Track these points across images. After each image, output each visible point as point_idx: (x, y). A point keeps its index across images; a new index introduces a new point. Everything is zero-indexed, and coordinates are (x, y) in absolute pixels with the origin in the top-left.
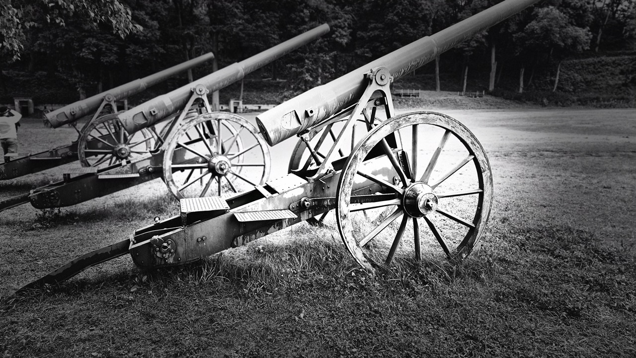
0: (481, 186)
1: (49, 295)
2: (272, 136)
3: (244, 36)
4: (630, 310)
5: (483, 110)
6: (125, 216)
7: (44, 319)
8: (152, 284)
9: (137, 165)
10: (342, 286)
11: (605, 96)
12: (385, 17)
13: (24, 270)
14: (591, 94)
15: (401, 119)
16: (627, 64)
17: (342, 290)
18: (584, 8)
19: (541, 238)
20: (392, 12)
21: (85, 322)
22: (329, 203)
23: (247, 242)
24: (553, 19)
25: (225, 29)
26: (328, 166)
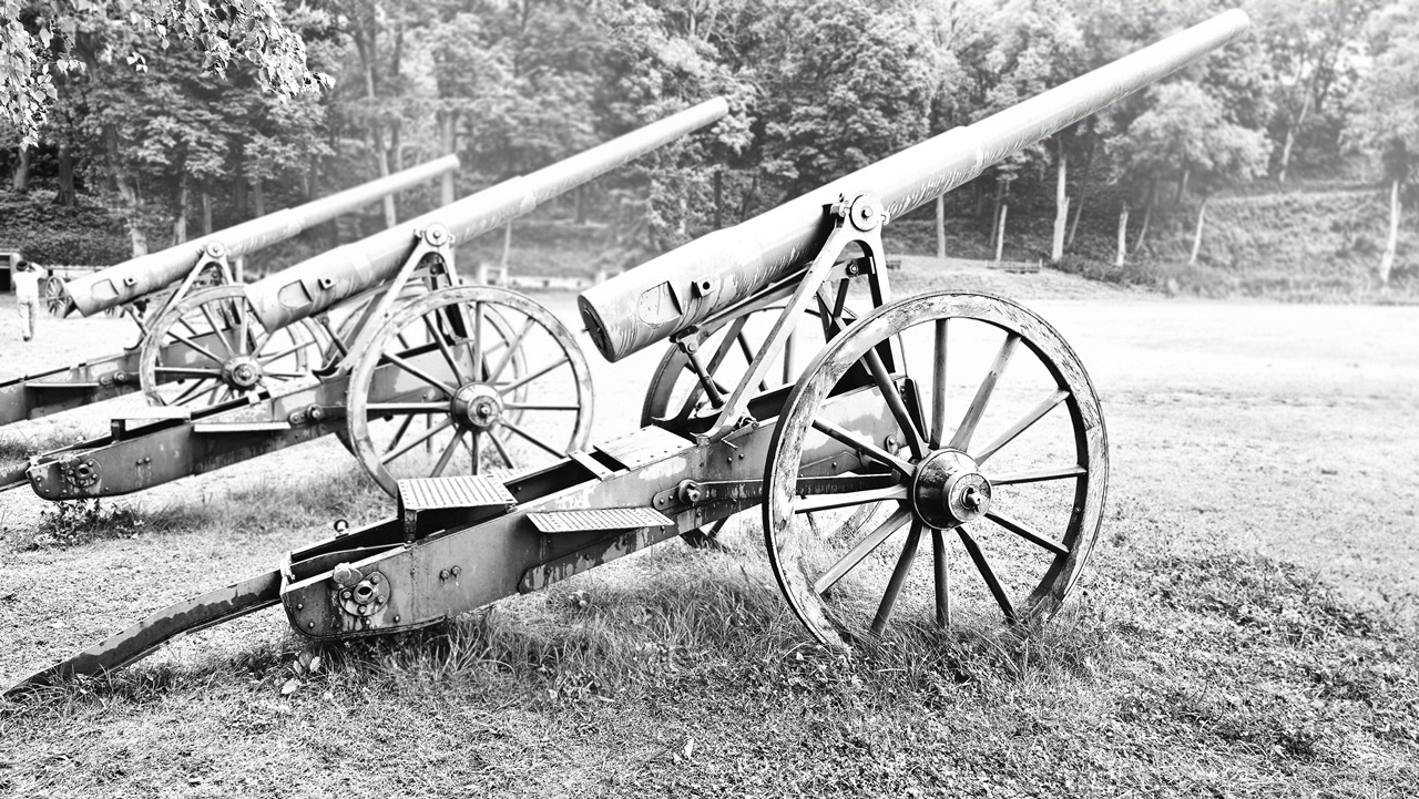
0: (1083, 459)
1: (85, 700)
2: (615, 336)
3: (514, 123)
5: (1040, 301)
6: (253, 518)
7: (77, 759)
8: (332, 676)
9: (284, 402)
10: (774, 684)
11: (1299, 277)
12: (829, 93)
13: (20, 642)
14: (1271, 273)
15: (913, 306)
16: (1345, 210)
17: (775, 692)
18: (1255, 87)
19: (1203, 579)
20: (845, 83)
21: (176, 764)
22: (743, 494)
23: (555, 581)
24: (1189, 108)
25: (473, 106)
26: (741, 410)
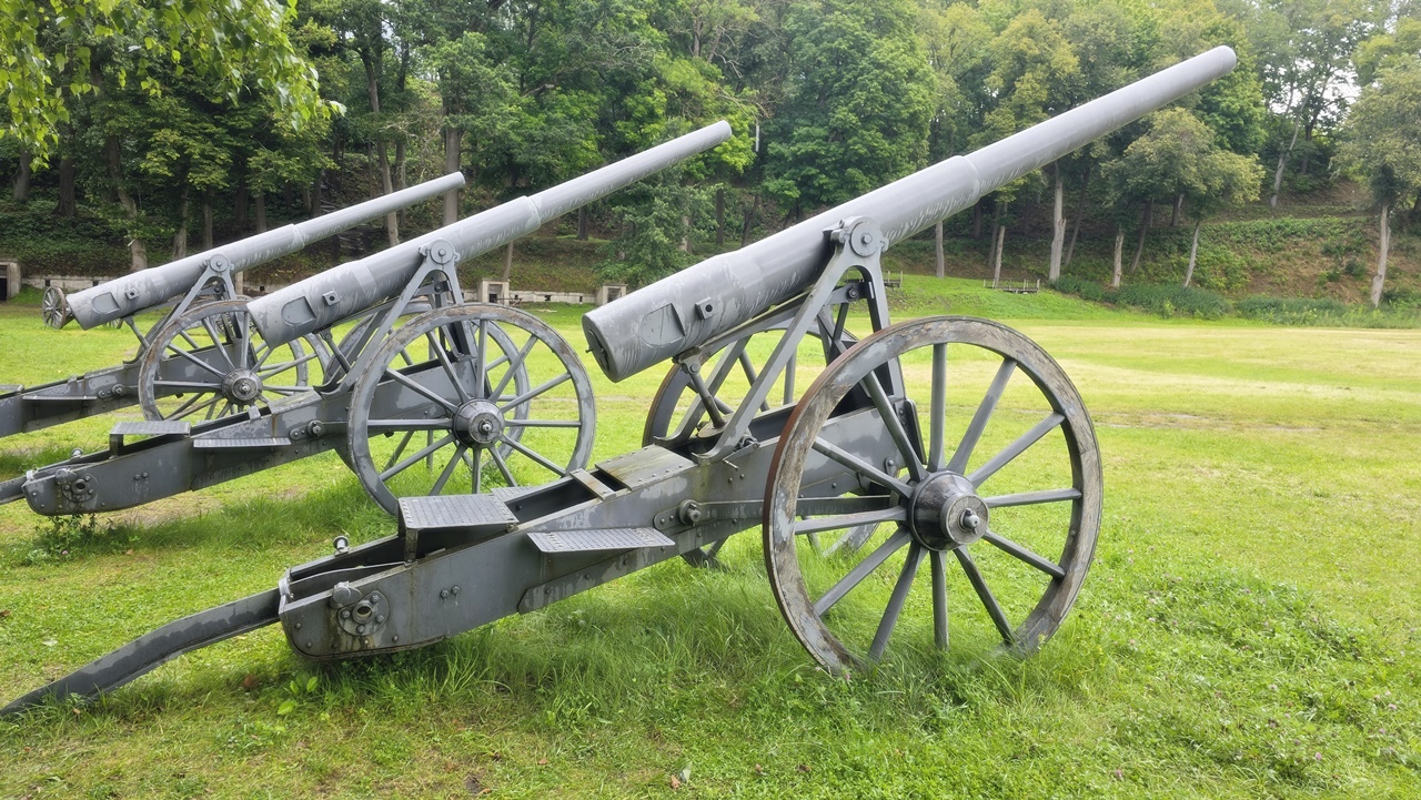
0: (1078, 482)
1: (78, 720)
2: (618, 356)
3: (519, 139)
4: (1410, 765)
5: (1038, 321)
6: (251, 535)
7: (69, 780)
8: (329, 697)
9: (284, 418)
10: (773, 706)
11: (1291, 300)
12: (830, 114)
13: (13, 660)
14: (1264, 296)
15: (911, 331)
16: (1336, 235)
17: (774, 714)
18: (1247, 114)
19: (1197, 602)
20: (846, 105)
21: (170, 786)
22: (743, 515)
23: (554, 600)
24: (1183, 134)
25: (478, 122)
26: (743, 430)
